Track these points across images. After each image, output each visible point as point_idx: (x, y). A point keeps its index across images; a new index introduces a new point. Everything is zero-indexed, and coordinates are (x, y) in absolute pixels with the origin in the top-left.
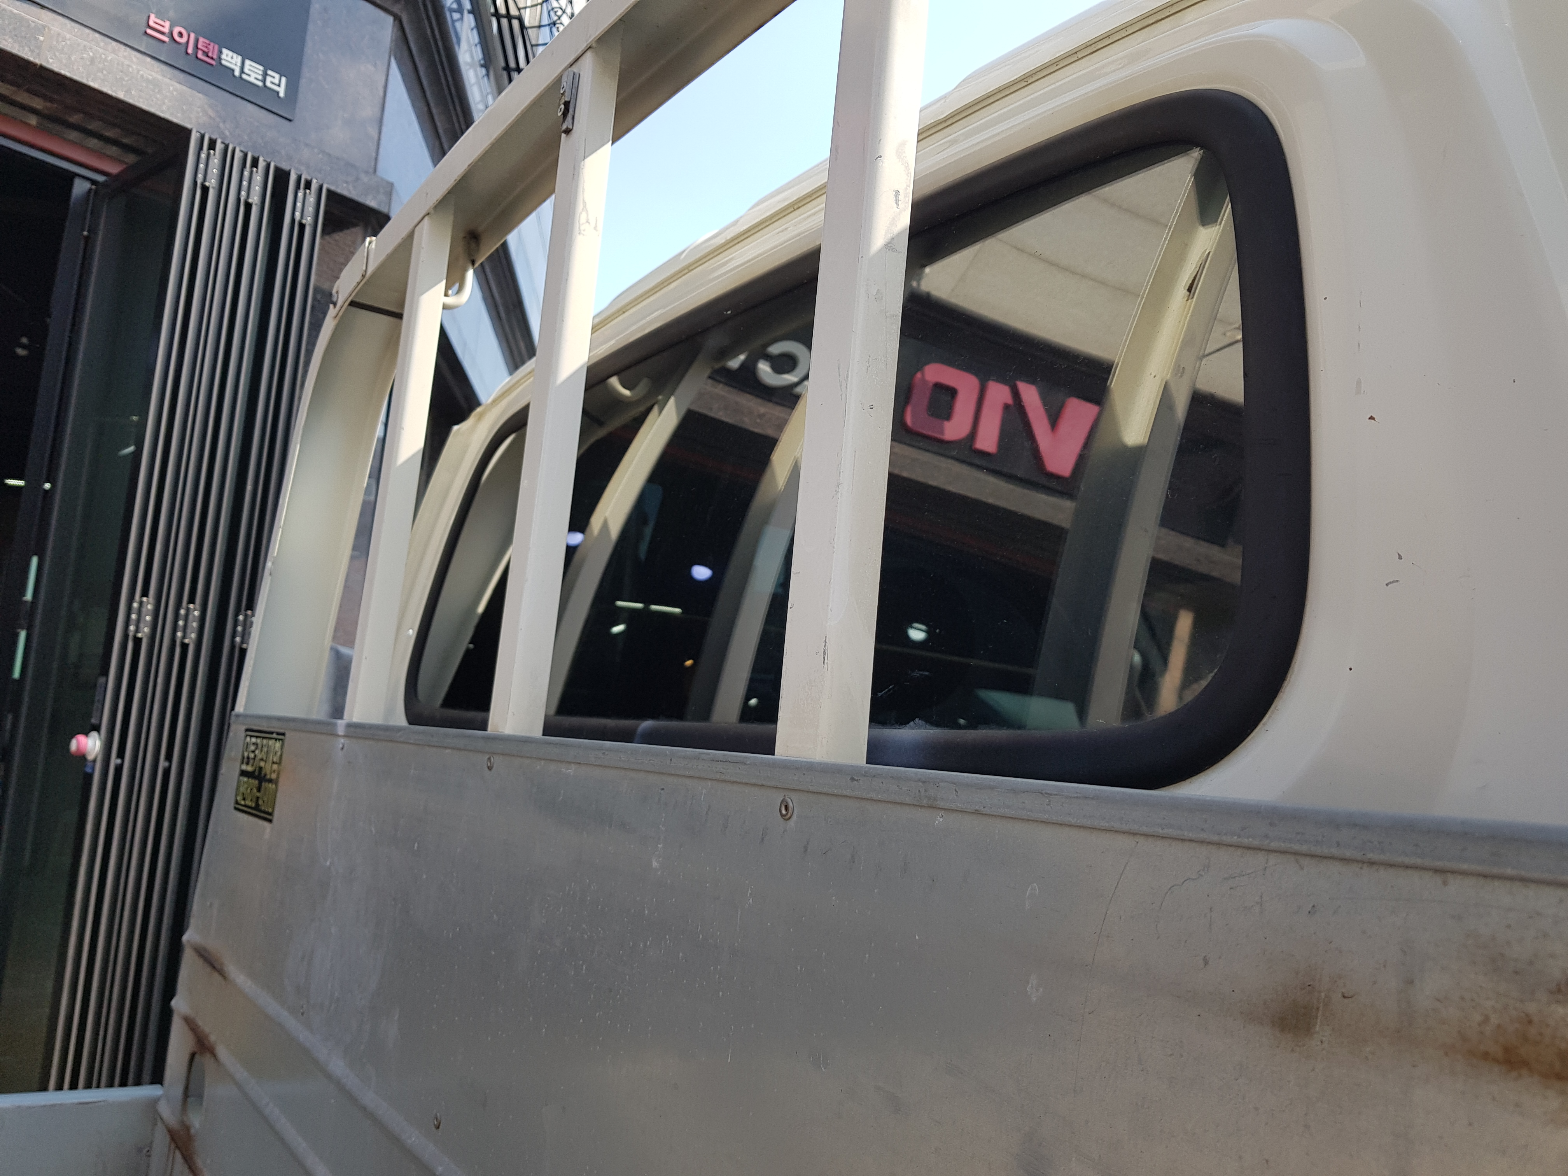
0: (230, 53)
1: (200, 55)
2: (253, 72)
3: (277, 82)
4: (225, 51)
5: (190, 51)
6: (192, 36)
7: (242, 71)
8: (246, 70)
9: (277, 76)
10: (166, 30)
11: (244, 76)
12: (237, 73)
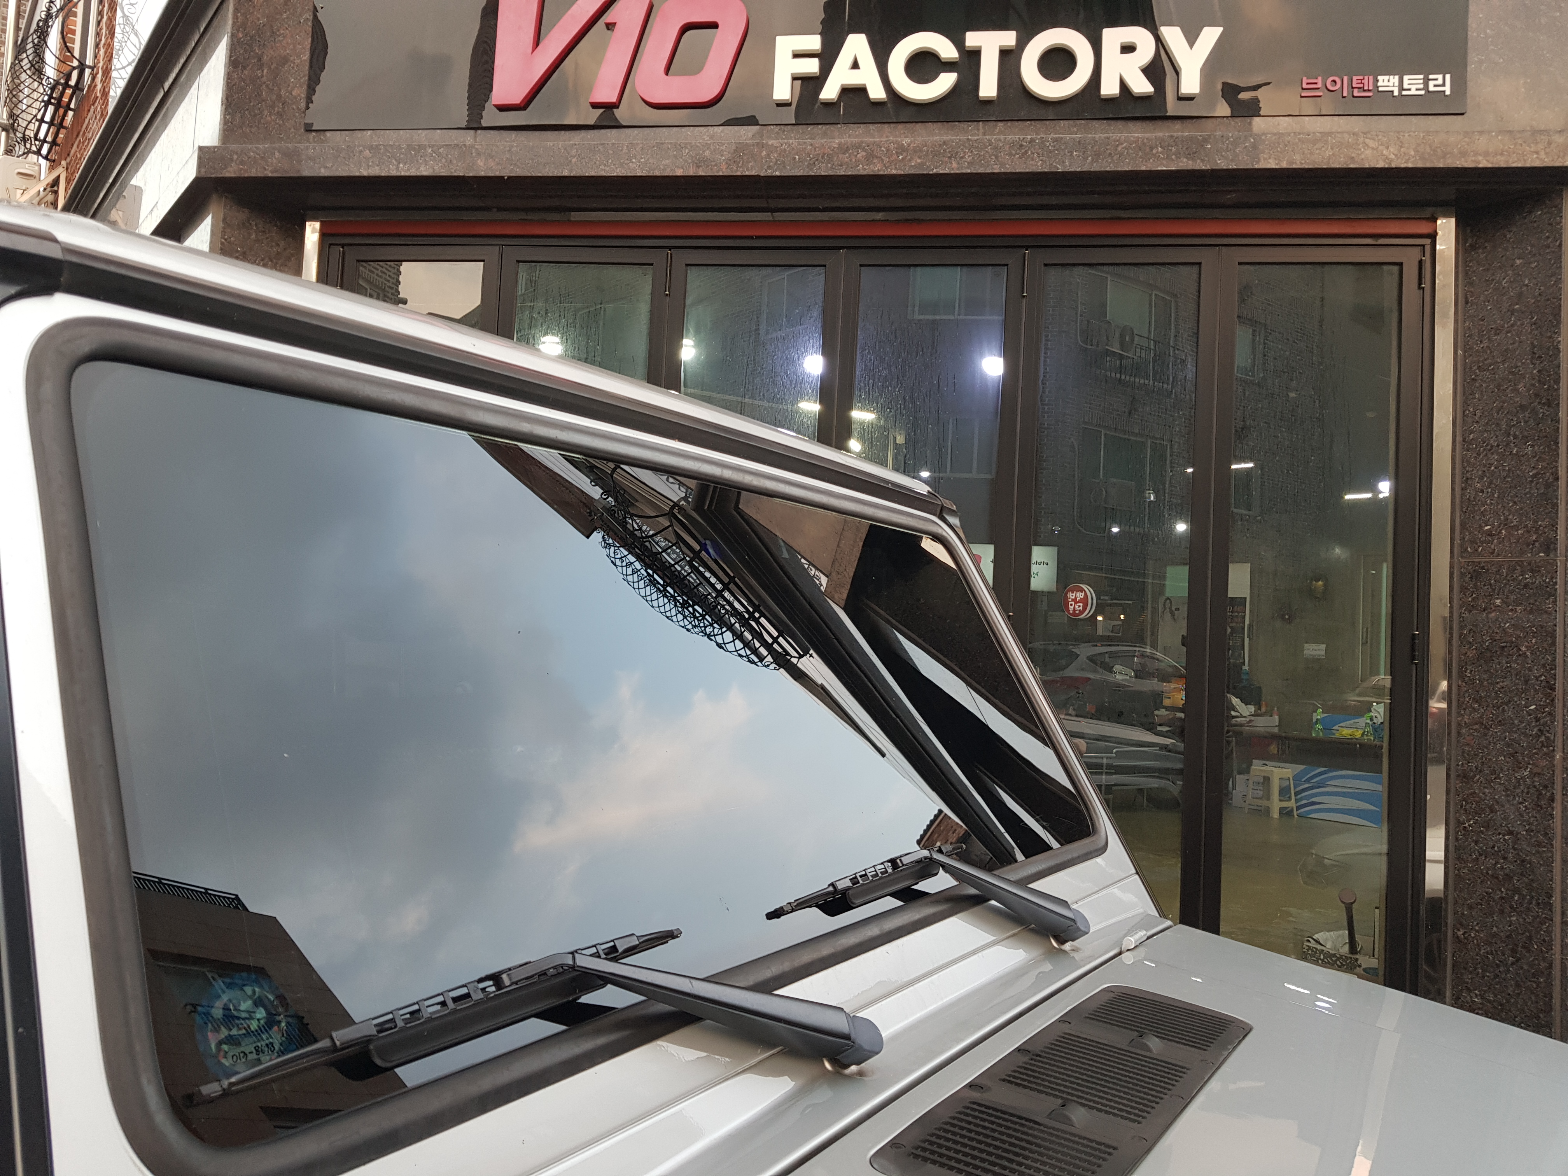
0: (1386, 78)
1: (1357, 93)
3: (1442, 83)
4: (1380, 78)
5: (1345, 93)
6: (1345, 78)
7: (1401, 88)
8: (1406, 86)
9: (1440, 77)
10: (1319, 85)
11: (1404, 93)
12: (1396, 93)
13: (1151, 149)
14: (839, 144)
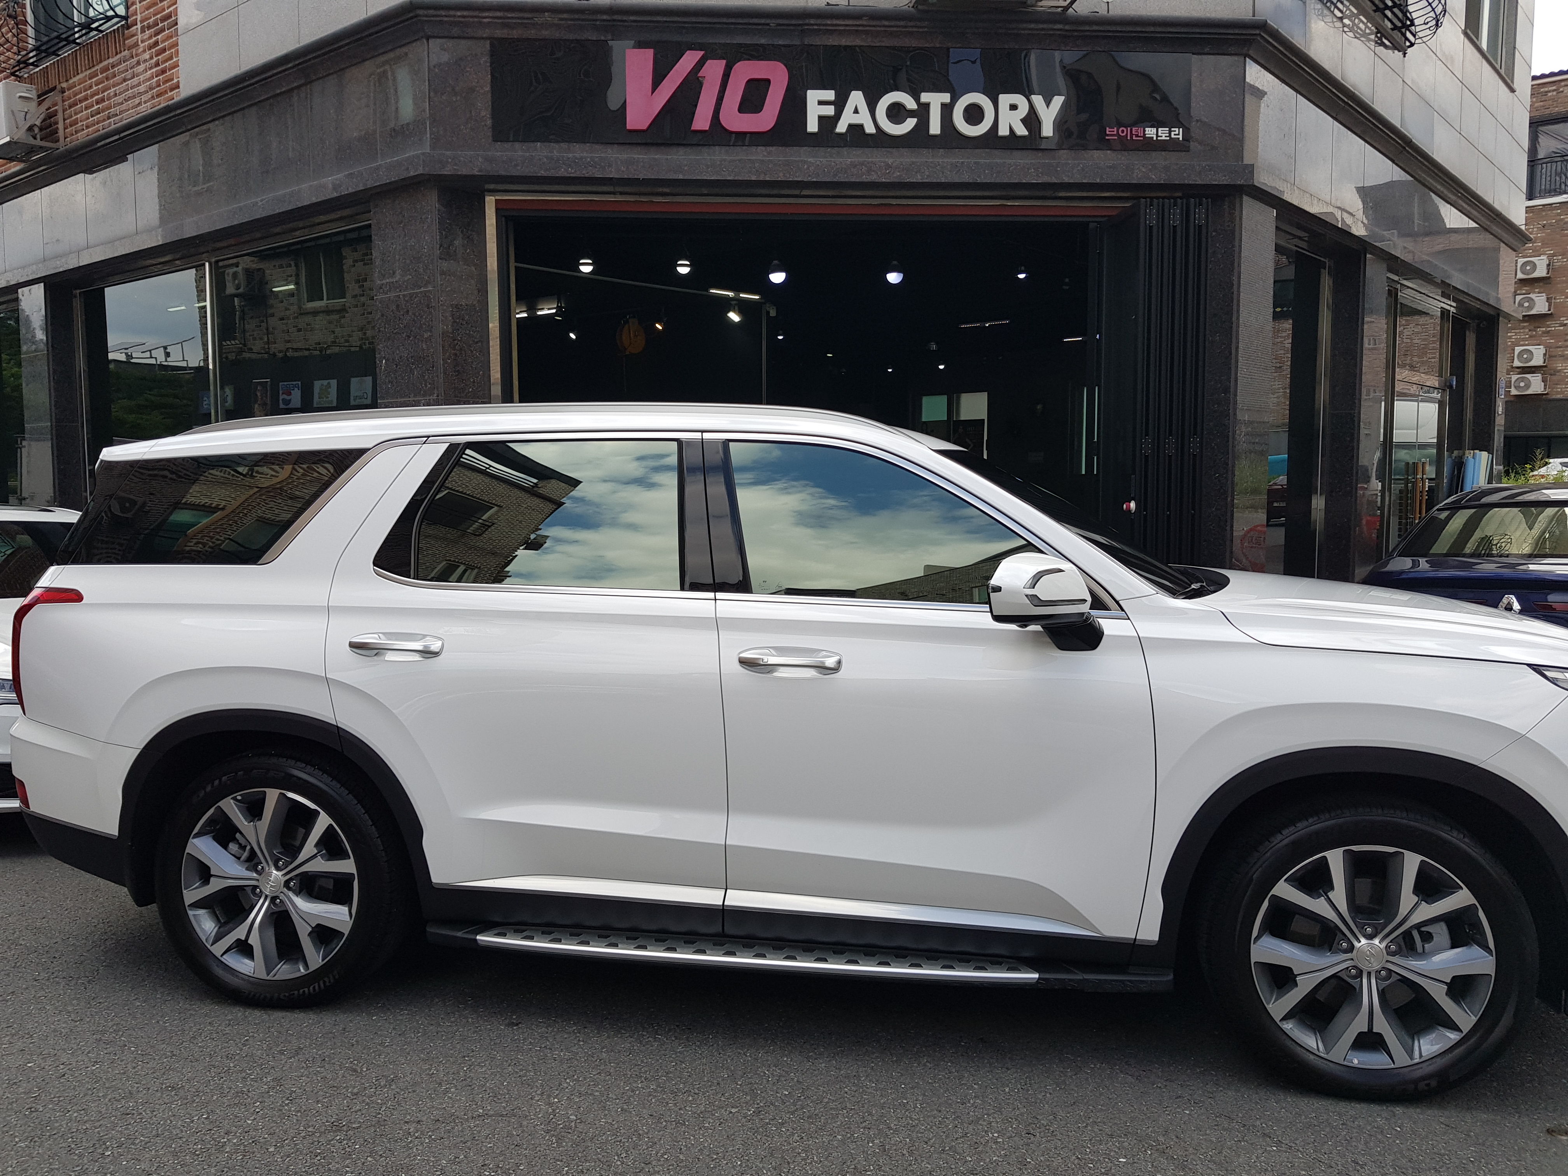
0: (1150, 129)
1: (1134, 138)
2: (1163, 134)
3: (1178, 133)
4: (1147, 129)
5: (1129, 138)
6: (1129, 129)
7: (1157, 136)
8: (1160, 134)
9: (1177, 129)
10: (1115, 133)
11: (1159, 138)
12: (1155, 139)
13: (1028, 169)
14: (851, 162)
